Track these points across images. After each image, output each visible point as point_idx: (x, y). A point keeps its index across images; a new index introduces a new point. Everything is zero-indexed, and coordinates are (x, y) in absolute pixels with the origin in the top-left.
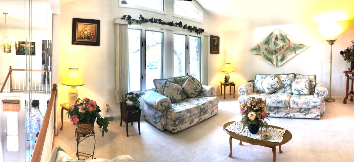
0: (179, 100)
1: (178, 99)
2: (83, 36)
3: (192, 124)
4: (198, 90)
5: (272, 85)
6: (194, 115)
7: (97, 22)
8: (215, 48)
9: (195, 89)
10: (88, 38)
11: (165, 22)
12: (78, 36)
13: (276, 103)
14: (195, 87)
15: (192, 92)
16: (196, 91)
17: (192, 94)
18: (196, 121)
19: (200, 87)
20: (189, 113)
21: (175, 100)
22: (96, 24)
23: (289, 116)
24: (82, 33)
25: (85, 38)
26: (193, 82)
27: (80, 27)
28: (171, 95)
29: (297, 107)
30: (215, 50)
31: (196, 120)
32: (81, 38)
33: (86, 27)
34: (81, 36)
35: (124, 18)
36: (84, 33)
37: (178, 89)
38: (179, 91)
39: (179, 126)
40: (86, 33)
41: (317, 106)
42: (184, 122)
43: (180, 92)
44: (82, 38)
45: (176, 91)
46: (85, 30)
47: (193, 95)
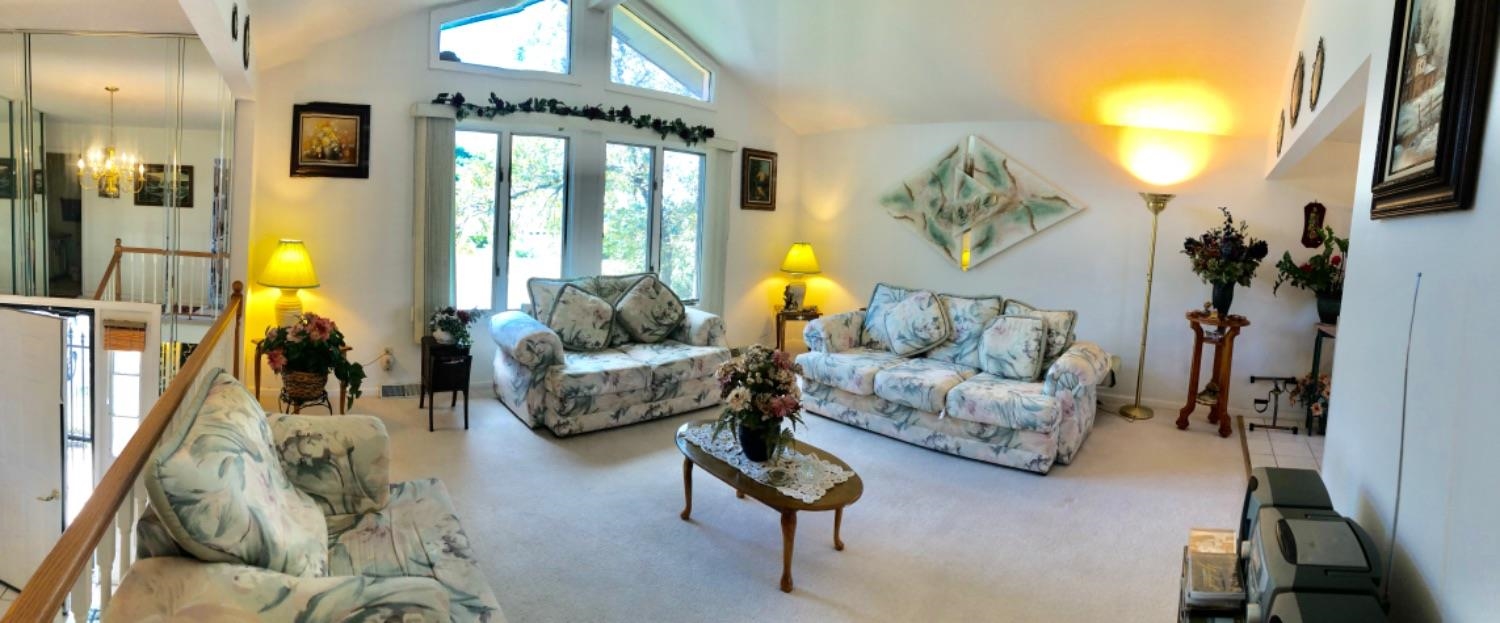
0: (597, 344)
1: (593, 341)
2: (319, 150)
3: (623, 420)
4: (666, 321)
5: (915, 329)
6: (633, 391)
7: (362, 112)
8: (759, 189)
9: (656, 318)
10: (334, 156)
11: (572, 108)
12: (304, 151)
13: (902, 390)
14: (657, 312)
15: (646, 325)
16: (660, 325)
17: (646, 330)
18: (637, 413)
19: (676, 311)
20: (608, 384)
21: (585, 343)
22: (358, 118)
23: (941, 444)
24: (315, 142)
25: (324, 156)
26: (654, 295)
27: (311, 124)
28: (573, 328)
29: (970, 417)
30: (758, 198)
31: (638, 411)
32: (313, 156)
33: (328, 125)
34: (313, 151)
35: (440, 100)
36: (320, 141)
37: (597, 311)
38: (600, 317)
39: (574, 418)
40: (326, 140)
41: (1038, 423)
42: (593, 408)
43: (604, 321)
44: (316, 157)
45: (591, 319)
46: (325, 135)
47: (651, 334)
